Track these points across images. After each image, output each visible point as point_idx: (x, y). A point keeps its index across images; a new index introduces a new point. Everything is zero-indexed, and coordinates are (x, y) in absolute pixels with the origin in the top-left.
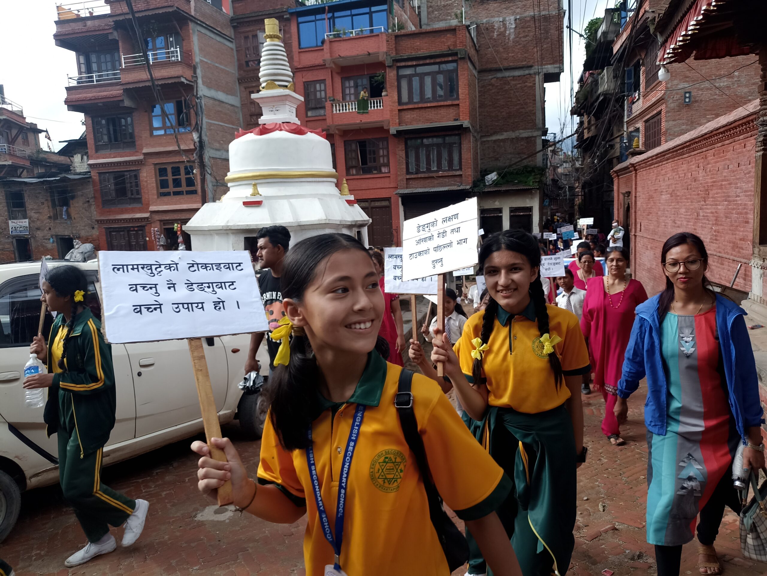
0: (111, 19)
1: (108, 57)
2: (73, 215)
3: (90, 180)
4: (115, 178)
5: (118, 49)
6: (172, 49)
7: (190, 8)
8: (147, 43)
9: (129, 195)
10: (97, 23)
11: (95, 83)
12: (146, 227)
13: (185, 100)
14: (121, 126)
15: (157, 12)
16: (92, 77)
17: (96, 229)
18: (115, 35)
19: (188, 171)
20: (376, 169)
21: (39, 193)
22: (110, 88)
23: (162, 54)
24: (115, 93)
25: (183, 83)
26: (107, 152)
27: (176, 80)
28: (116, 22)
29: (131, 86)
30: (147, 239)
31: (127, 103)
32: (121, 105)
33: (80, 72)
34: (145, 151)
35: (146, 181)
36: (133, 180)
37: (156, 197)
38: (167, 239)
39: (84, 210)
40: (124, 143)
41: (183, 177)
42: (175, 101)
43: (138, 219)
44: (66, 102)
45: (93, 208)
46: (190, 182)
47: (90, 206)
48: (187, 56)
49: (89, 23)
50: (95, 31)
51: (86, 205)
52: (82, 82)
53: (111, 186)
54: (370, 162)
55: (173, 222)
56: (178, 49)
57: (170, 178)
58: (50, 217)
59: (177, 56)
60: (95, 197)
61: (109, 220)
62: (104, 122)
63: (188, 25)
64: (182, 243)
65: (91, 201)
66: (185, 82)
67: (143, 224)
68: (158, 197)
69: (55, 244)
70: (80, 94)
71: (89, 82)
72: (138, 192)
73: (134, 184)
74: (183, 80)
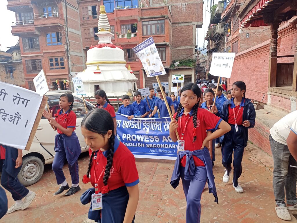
1: (29, 14)
2: (15, 77)
3: (22, 63)
4: (32, 63)
5: (33, 11)
6: (55, 12)
8: (44, 9)
9: (38, 69)
10: (24, 1)
11: (24, 25)
13: (60, 32)
14: (34, 42)
16: (22, 22)
17: (24, 82)
18: (32, 6)
19: (62, 59)
20: (134, 60)
21: (1, 68)
22: (30, 27)
23: (50, 14)
24: (32, 29)
26: (29, 52)
27: (57, 24)
28: (32, 1)
29: (38, 26)
31: (37, 33)
32: (34, 34)
33: (17, 20)
35: (45, 64)
36: (39, 63)
37: (48, 70)
40: (35, 48)
41: (59, 62)
42: (56, 32)
44: (12, 32)
45: (23, 74)
46: (62, 64)
48: (61, 14)
50: (23, 4)
51: (20, 73)
52: (18, 24)
53: (30, 65)
54: (132, 57)
55: (55, 79)
56: (57, 12)
57: (54, 62)
58: (5, 78)
59: (57, 15)
60: (24, 70)
61: (30, 79)
62: (27, 40)
63: (61, 3)
65: (22, 71)
66: (60, 25)
70: (17, 29)
71: (21, 24)
72: (41, 68)
73: (39, 65)
74: (59, 24)
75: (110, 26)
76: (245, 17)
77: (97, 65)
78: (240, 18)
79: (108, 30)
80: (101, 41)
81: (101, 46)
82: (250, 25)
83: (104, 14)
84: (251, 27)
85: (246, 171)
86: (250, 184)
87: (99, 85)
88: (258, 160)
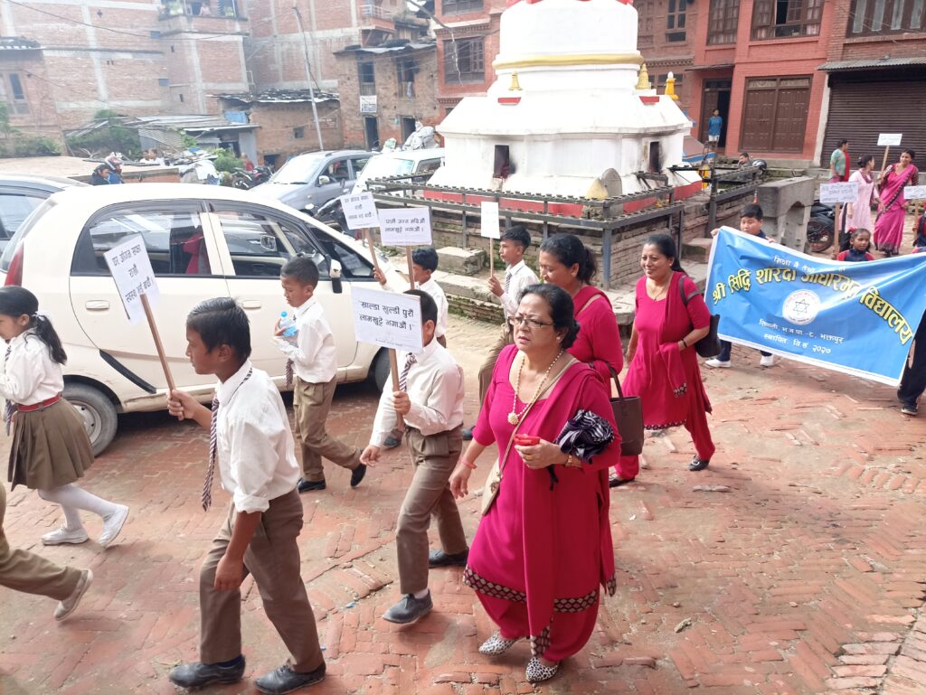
2: (417, 93)
4: (459, 47)
9: (472, 70)
17: (437, 110)
20: (797, 29)
21: (387, 65)
26: (455, 13)
34: (492, 11)
35: (491, 52)
36: (478, 50)
39: (427, 87)
45: (436, 84)
47: (433, 82)
51: (430, 80)
53: (455, 57)
54: (791, 18)
58: (396, 94)
65: (435, 75)
69: (399, 126)
72: (481, 65)
73: (478, 54)
87: (508, 147)
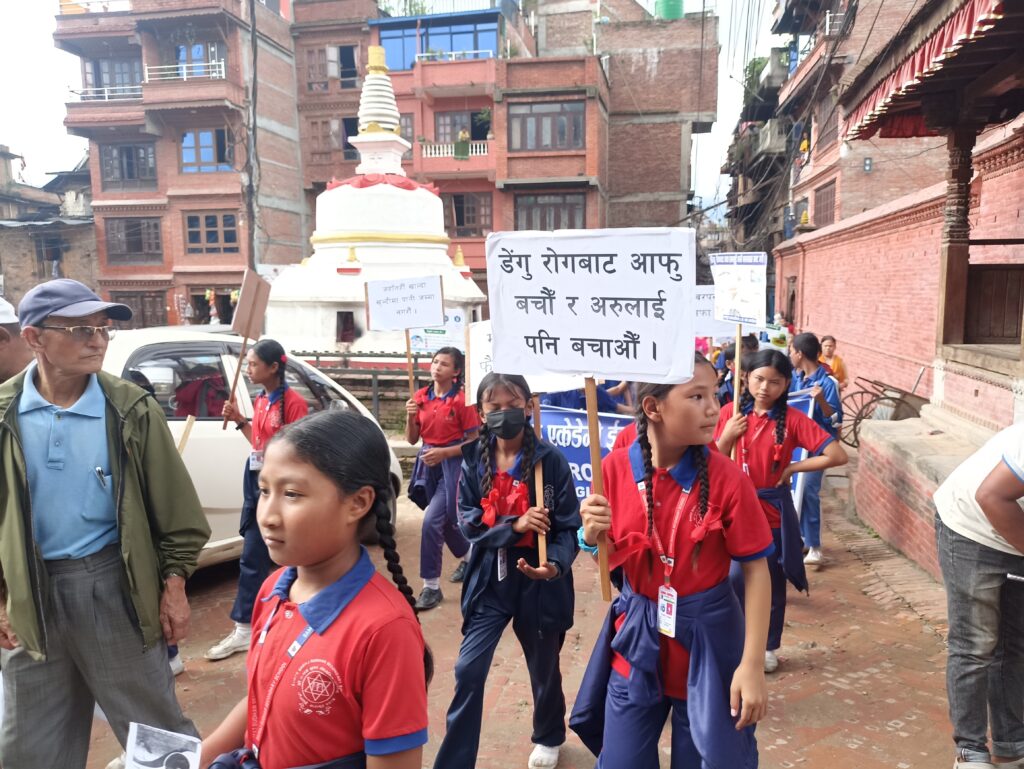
0: (133, 19)
1: (126, 66)
3: (93, 227)
4: (128, 227)
5: (140, 57)
6: (213, 62)
7: (240, 11)
8: (178, 51)
9: (146, 250)
10: (112, 21)
11: (107, 100)
12: (167, 294)
13: (229, 130)
14: (138, 158)
15: (196, 13)
16: (102, 92)
18: (138, 39)
19: (230, 220)
20: (474, 230)
21: (20, 241)
22: (126, 108)
23: (199, 68)
24: (133, 114)
25: (227, 107)
26: (118, 191)
27: (219, 104)
28: (140, 23)
29: (156, 107)
30: (168, 308)
31: (150, 129)
32: (141, 131)
33: (86, 84)
34: (171, 192)
35: (170, 233)
36: (152, 230)
37: (182, 253)
38: (195, 310)
39: (81, 268)
40: (142, 180)
41: (221, 229)
42: (214, 129)
43: (157, 282)
44: (65, 123)
45: (95, 264)
46: (231, 237)
47: (90, 262)
48: (233, 72)
49: (102, 21)
50: (110, 31)
51: (85, 260)
52: (88, 98)
53: (122, 236)
54: (468, 221)
55: (204, 287)
56: (222, 63)
57: (203, 229)
58: (34, 274)
59: (220, 72)
60: (98, 250)
61: (117, 282)
62: (115, 153)
63: (236, 32)
64: (215, 315)
65: (93, 255)
66: (231, 106)
67: (163, 288)
68: (185, 254)
70: (85, 112)
71: (98, 98)
72: (158, 247)
73: (153, 236)
74: (227, 103)
75: (399, 115)
76: (860, 105)
77: (350, 245)
78: (845, 106)
79: (392, 130)
80: (366, 166)
81: (365, 183)
82: (878, 133)
83: (382, 75)
84: (881, 136)
85: (853, 630)
86: (867, 679)
87: (351, 313)
88: (896, 597)
